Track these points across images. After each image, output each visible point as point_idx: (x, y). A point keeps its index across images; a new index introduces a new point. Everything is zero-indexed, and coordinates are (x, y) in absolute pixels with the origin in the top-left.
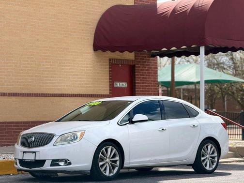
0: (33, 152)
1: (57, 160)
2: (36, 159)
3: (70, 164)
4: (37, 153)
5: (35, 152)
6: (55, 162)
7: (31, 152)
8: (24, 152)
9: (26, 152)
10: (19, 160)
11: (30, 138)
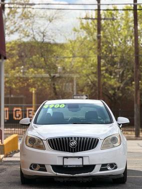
0: (79, 157)
1: (106, 165)
2: (84, 164)
3: (116, 168)
4: (84, 158)
6: (104, 167)
8: (64, 157)
9: (67, 157)
10: (51, 165)
11: (71, 142)
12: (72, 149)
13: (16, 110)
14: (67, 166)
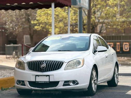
0: (47, 76)
1: (68, 81)
2: (50, 81)
3: (78, 84)
4: (50, 76)
5: (49, 76)
6: (66, 83)
7: (45, 76)
8: (36, 76)
9: (38, 76)
10: (28, 81)
11: (42, 64)
12: (42, 69)
13: (125, 44)
14: (38, 82)
